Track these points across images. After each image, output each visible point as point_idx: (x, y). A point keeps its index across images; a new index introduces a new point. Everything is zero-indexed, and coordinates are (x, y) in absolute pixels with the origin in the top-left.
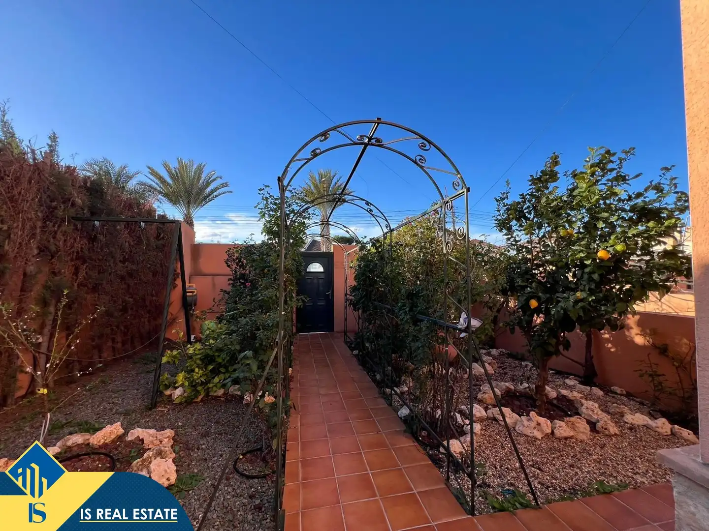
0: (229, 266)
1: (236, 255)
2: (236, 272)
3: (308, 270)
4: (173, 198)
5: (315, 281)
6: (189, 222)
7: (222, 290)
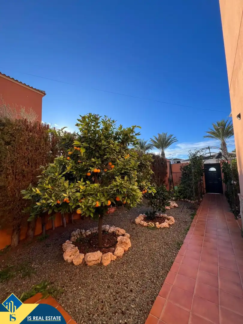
2: (183, 172)
3: (209, 170)
4: (158, 147)
5: (213, 174)
6: (163, 154)
7: (180, 177)
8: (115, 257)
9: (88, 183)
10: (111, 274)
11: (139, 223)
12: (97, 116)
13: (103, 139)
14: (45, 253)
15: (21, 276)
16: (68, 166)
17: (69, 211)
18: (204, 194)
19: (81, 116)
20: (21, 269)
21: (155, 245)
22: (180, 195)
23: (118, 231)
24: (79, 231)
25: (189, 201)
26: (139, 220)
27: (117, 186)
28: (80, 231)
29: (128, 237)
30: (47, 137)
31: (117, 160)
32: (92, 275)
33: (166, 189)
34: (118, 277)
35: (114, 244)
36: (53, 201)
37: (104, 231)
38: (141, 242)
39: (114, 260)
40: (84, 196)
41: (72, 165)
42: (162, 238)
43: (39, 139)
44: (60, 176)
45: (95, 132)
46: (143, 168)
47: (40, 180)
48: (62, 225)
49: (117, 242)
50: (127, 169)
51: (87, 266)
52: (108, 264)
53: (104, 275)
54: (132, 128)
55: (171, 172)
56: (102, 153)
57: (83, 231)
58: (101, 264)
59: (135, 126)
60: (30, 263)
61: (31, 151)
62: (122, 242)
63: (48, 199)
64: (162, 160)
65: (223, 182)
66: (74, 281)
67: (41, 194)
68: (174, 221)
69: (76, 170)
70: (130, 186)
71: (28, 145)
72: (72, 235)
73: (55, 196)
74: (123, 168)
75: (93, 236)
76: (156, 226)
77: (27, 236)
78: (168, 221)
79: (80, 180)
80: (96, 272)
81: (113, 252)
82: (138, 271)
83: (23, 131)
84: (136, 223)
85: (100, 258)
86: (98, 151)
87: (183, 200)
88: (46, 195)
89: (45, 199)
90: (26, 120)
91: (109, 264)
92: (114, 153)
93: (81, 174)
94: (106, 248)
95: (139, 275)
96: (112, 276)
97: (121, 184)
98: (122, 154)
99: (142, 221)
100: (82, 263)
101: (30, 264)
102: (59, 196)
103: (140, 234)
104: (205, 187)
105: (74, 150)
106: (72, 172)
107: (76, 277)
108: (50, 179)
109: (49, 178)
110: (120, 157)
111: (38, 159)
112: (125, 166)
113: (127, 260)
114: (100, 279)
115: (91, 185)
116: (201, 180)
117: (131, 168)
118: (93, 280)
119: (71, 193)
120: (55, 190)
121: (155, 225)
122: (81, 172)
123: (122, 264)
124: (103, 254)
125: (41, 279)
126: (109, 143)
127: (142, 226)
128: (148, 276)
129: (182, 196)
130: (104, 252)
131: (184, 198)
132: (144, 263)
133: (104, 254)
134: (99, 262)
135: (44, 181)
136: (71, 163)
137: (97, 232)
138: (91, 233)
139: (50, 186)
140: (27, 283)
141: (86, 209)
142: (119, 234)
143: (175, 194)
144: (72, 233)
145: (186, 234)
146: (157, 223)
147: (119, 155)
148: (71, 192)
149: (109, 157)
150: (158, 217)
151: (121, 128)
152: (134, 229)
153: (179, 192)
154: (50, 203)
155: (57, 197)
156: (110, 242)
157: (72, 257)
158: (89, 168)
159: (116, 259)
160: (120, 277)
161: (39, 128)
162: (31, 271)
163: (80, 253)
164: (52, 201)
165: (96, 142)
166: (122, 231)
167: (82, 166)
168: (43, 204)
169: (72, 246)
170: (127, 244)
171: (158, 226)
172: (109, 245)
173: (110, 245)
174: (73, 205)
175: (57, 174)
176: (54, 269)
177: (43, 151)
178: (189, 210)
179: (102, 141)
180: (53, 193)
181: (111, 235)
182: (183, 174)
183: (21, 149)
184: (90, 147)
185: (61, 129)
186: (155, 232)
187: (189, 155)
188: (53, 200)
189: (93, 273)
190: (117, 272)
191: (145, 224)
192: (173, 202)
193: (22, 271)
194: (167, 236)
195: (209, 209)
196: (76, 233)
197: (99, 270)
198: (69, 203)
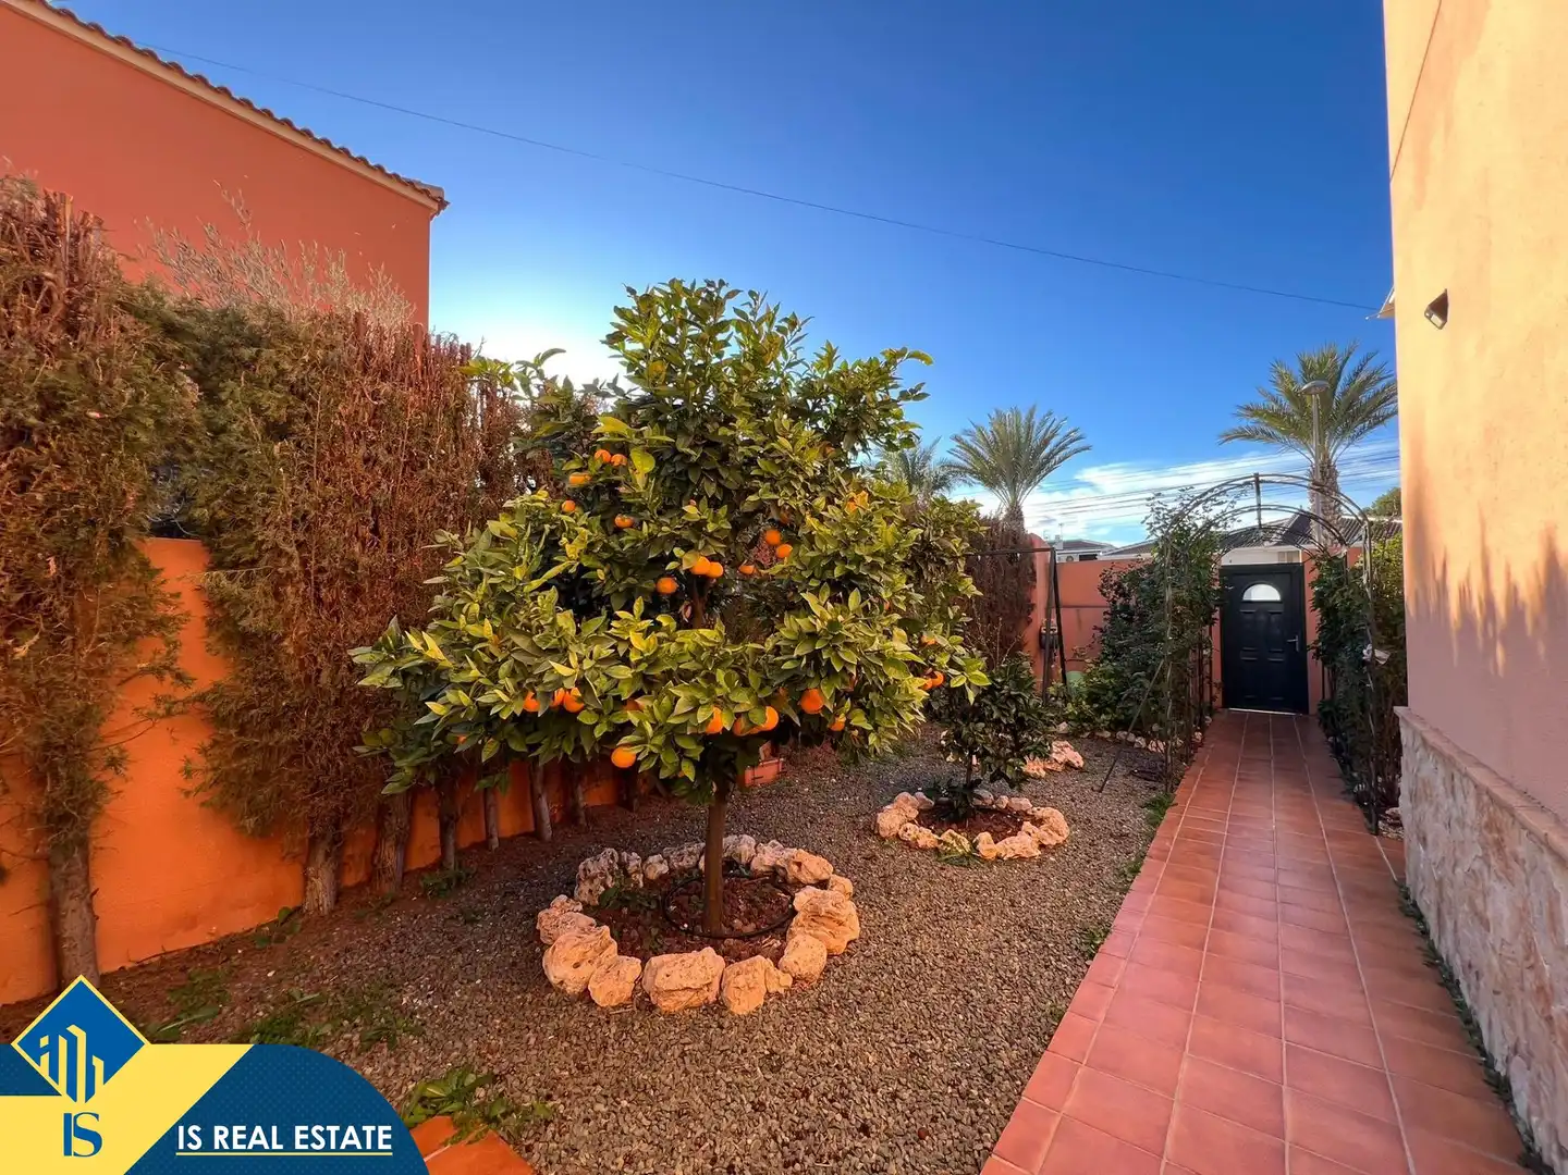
0: (1104, 595)
1: (1115, 578)
2: (1114, 602)
3: (1246, 598)
4: (990, 479)
5: (1262, 618)
6: (1015, 514)
7: (1095, 628)
8: (787, 981)
9: (665, 624)
10: (767, 1052)
11: (897, 835)
12: (718, 290)
13: (739, 410)
14: (459, 950)
15: (356, 1044)
16: (571, 541)
17: (578, 749)
18: (1211, 711)
19: (632, 291)
20: (355, 1014)
21: (971, 936)
22: (1097, 710)
23: (799, 864)
24: (612, 858)
25: (1141, 741)
26: (897, 817)
27: (813, 636)
28: (616, 859)
29: (846, 893)
30: (463, 405)
31: (808, 518)
32: (677, 1053)
33: (1031, 678)
34: (801, 1068)
35: (780, 923)
36: (505, 698)
37: (731, 863)
38: (908, 917)
39: (781, 991)
40: (648, 684)
41: (589, 537)
42: (1007, 903)
43: (425, 415)
44: (536, 583)
45: (703, 375)
46: (931, 566)
47: (438, 598)
48: (532, 829)
49: (794, 913)
50: (859, 560)
51: (656, 1012)
52: (752, 1008)
53: (736, 1056)
54: (883, 360)
55: (1055, 603)
56: (731, 480)
57: (634, 860)
58: (719, 1007)
59: (901, 354)
60: (392, 986)
61: (387, 473)
62: (815, 915)
63: (482, 690)
64: (1011, 543)
65: (1310, 653)
66: (595, 1075)
67: (448, 664)
68: (1066, 831)
69: (605, 562)
70: (872, 641)
71: (374, 442)
72: (582, 876)
73: (512, 674)
74: (836, 555)
75: (678, 885)
76: (978, 851)
77: (374, 873)
78: (1037, 830)
79: (628, 608)
80: (695, 1040)
81: (776, 958)
82: (893, 1044)
83: (348, 372)
84: (881, 833)
85: (717, 980)
86: (715, 472)
87: (1107, 734)
88: (471, 669)
89: (466, 686)
90: (361, 320)
91: (757, 1009)
92: (797, 480)
93: (631, 580)
94: (739, 938)
95: (898, 1064)
96: (773, 1063)
97: (833, 625)
98: (830, 489)
99: (909, 825)
100: (632, 998)
101: (392, 991)
102: (530, 675)
103: (899, 883)
104: (1217, 678)
105: (599, 464)
106: (587, 569)
107: (605, 1058)
108: (485, 595)
109: (482, 589)
110: (820, 502)
111: (420, 511)
112: (846, 545)
113: (842, 993)
114: (719, 1072)
115: (679, 633)
116: (1202, 644)
117: (874, 555)
118: (686, 1072)
119: (592, 663)
120: (514, 645)
121: (974, 846)
122: (630, 572)
123: (819, 1009)
124: (728, 963)
125: (445, 1061)
126: (770, 432)
127: (911, 846)
128: (942, 1070)
129: (1103, 717)
130: (732, 957)
131: (1117, 725)
132: (925, 1011)
133: (730, 963)
134: (712, 999)
135: (460, 602)
136: (584, 526)
137: (697, 866)
138: (671, 870)
139: (486, 629)
140: (384, 1074)
141: (659, 740)
142: (803, 879)
143: (1070, 708)
144: (581, 866)
145: (1125, 891)
146: (985, 836)
147: (815, 495)
148: (591, 658)
149: (770, 500)
150: (987, 811)
151: (830, 359)
152: (872, 858)
153: (1092, 698)
154: (495, 704)
155: (525, 678)
156: (761, 912)
157: (585, 969)
158: (672, 552)
159: (788, 990)
160: (812, 1066)
161: (422, 359)
162: (400, 1022)
163: (619, 953)
164: (502, 699)
165: (709, 426)
166: (817, 866)
167: (638, 541)
168: (460, 707)
169: (586, 920)
170: (840, 924)
171: (991, 850)
172: (753, 925)
173: (757, 928)
174: (597, 724)
175: (519, 573)
176: (505, 1020)
177: (443, 473)
178: (1138, 784)
179: (734, 421)
180: (504, 661)
181: (765, 882)
182: (1114, 613)
183: (342, 458)
184: (676, 452)
185: (532, 361)
186: (970, 878)
187: (1151, 520)
188: (505, 691)
189: (684, 1044)
190: (794, 1046)
191: (926, 837)
192: (1062, 744)
193: (357, 1021)
194: (1032, 897)
195: (1239, 780)
196: (598, 866)
197: (712, 1031)
198: (577, 713)
